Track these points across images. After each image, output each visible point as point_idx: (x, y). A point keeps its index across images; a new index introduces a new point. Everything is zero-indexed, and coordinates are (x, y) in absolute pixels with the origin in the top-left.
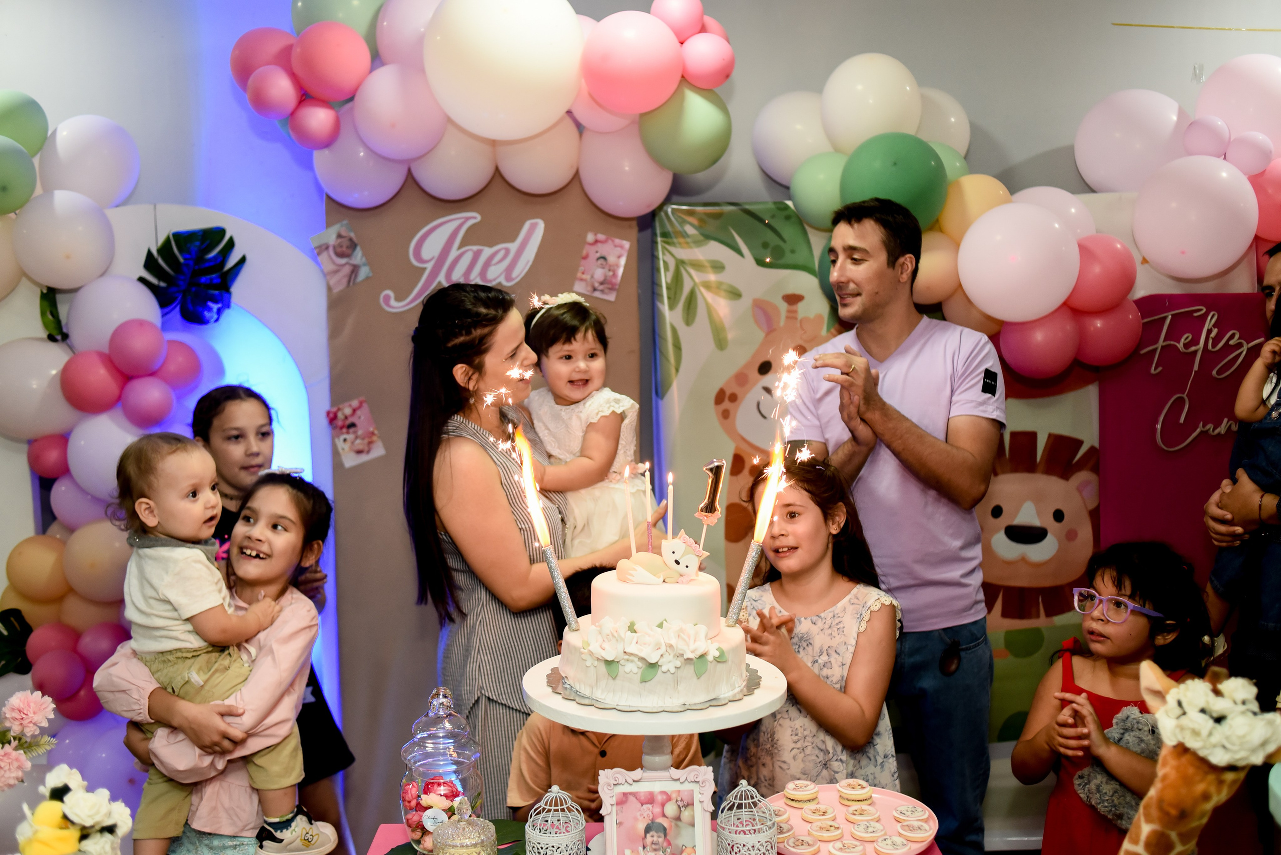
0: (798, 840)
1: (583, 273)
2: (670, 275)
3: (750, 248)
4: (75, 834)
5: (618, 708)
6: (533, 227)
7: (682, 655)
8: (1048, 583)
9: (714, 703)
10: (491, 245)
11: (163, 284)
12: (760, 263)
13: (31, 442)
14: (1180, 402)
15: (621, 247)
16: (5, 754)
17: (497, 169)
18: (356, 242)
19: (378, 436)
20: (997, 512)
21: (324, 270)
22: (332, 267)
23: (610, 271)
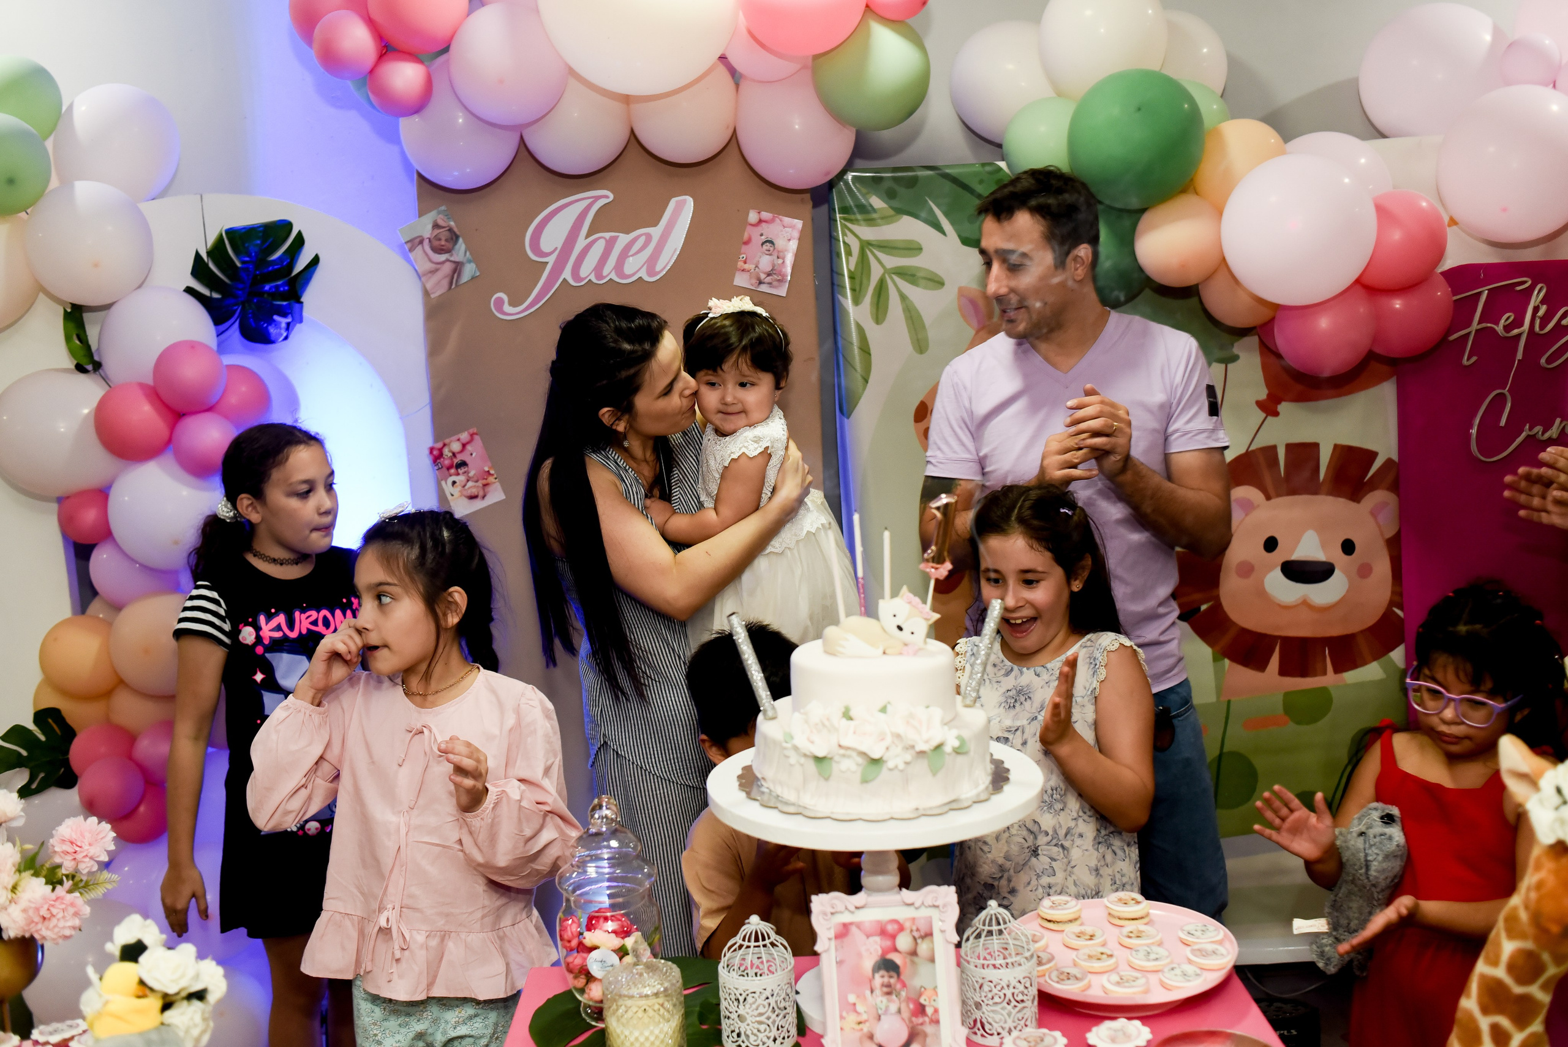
0: (1062, 973)
1: (745, 262)
2: (853, 260)
3: (953, 223)
4: (156, 1003)
5: (833, 816)
6: (680, 206)
7: (913, 747)
8: (1336, 631)
9: (954, 806)
10: (628, 233)
11: (216, 295)
12: (963, 240)
13: (60, 500)
14: (1500, 400)
15: (793, 227)
16: (57, 899)
17: (632, 132)
18: (458, 233)
19: (495, 476)
20: (1271, 544)
21: (419, 271)
22: (429, 266)
23: (778, 258)
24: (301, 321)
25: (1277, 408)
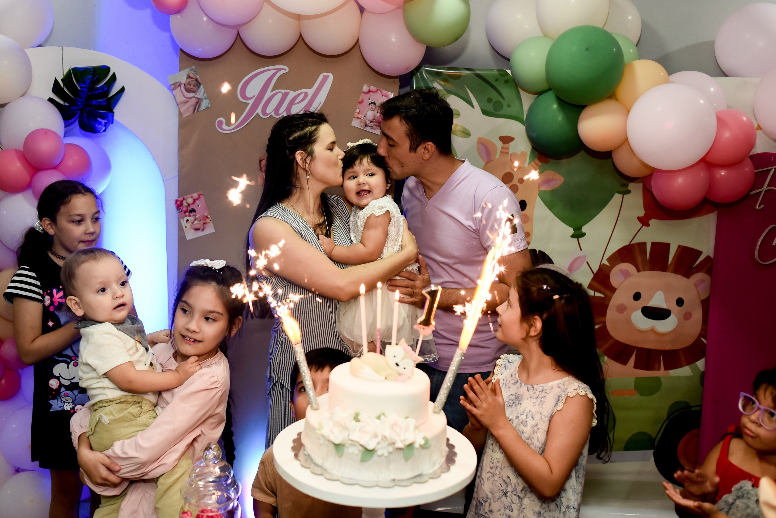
1: (359, 114)
3: (479, 102)
5: (341, 480)
6: (325, 79)
8: (668, 347)
10: (295, 91)
11: (66, 104)
12: (485, 112)
14: (774, 231)
17: (301, 35)
18: (200, 82)
19: (210, 219)
20: (637, 296)
21: (178, 101)
22: (183, 99)
23: (377, 113)
24: (113, 123)
25: (649, 222)
